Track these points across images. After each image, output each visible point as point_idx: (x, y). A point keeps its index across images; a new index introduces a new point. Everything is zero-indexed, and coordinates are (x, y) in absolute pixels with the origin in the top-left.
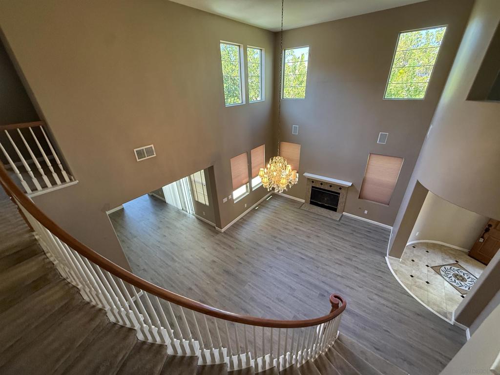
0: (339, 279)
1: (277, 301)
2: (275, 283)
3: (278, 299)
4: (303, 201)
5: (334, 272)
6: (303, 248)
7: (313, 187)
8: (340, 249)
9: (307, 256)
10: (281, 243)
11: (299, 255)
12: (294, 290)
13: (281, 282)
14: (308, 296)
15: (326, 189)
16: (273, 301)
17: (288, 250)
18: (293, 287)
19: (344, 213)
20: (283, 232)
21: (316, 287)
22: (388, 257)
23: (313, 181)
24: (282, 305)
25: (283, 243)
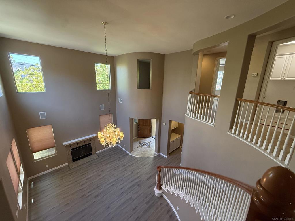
0: (132, 174)
1: (135, 211)
2: (122, 209)
3: (133, 210)
4: (67, 164)
5: (128, 174)
6: (106, 181)
7: (71, 150)
8: (117, 166)
9: (113, 182)
10: (93, 193)
11: (109, 186)
12: (131, 198)
13: (123, 204)
14: (137, 192)
15: (82, 145)
16: (134, 214)
17: (102, 190)
18: (129, 197)
19: (96, 153)
20: (84, 188)
21: (133, 186)
22: (131, 154)
23: (71, 146)
24: (138, 208)
25: (93, 192)
